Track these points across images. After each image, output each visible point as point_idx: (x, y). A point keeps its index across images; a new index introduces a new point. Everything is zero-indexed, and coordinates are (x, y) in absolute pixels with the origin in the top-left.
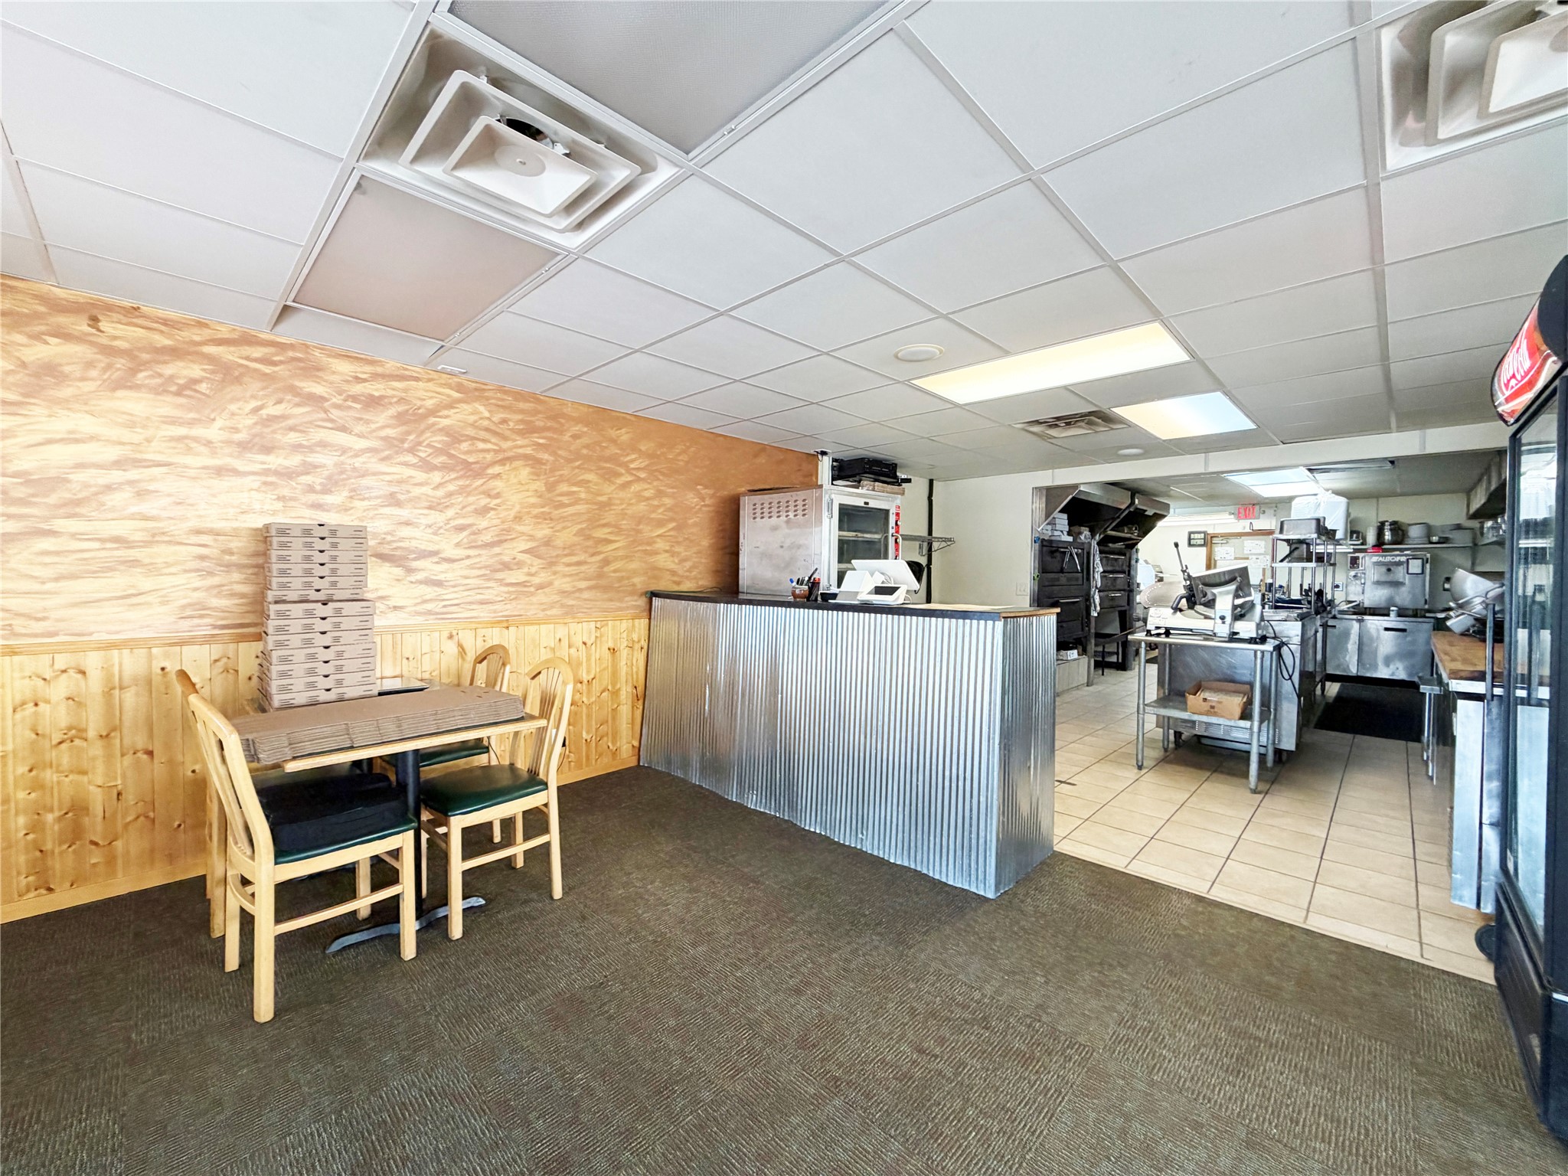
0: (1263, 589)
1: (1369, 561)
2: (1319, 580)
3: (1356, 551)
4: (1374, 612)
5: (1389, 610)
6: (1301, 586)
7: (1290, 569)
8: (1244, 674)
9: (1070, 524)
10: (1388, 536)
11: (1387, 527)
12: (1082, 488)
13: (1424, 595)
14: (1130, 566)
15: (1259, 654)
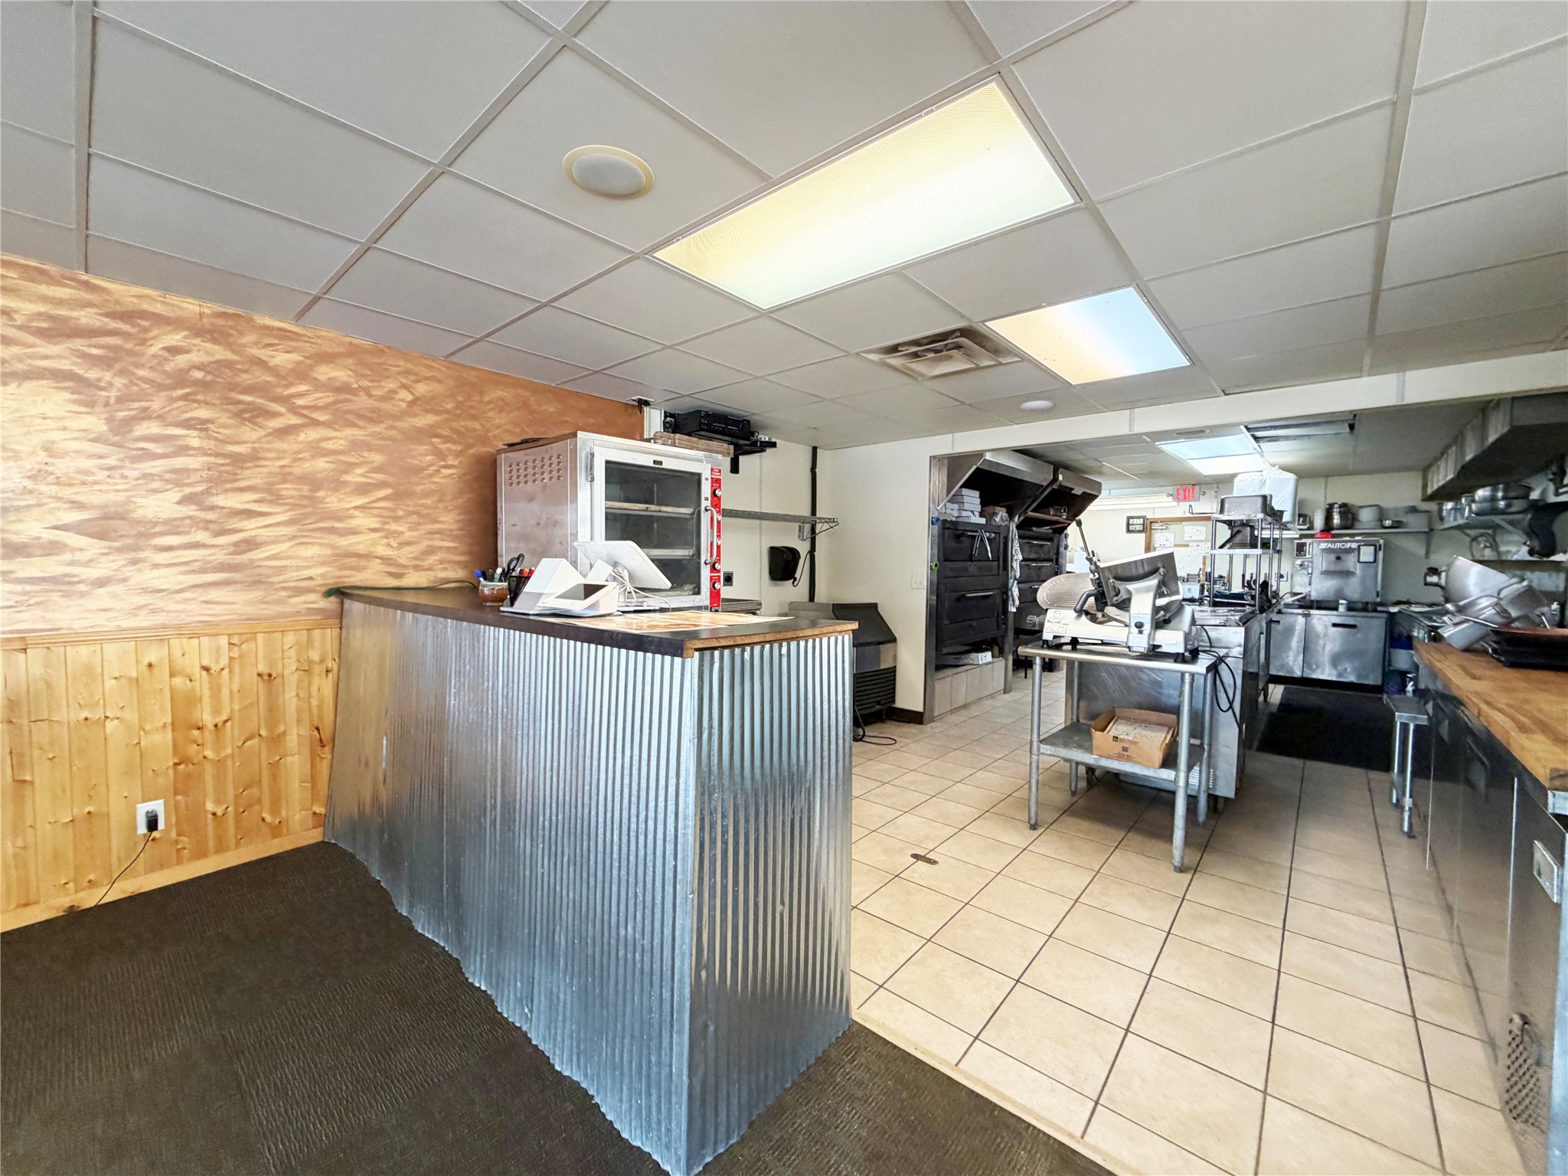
0: (1202, 578)
1: (1317, 548)
2: (1265, 569)
3: (1302, 536)
4: (1320, 605)
5: (1338, 604)
6: (1244, 576)
7: (1231, 557)
8: (1170, 696)
9: (983, 504)
10: (1336, 520)
11: (1336, 510)
12: (988, 456)
13: (1376, 587)
14: (1058, 553)
15: (1187, 677)
